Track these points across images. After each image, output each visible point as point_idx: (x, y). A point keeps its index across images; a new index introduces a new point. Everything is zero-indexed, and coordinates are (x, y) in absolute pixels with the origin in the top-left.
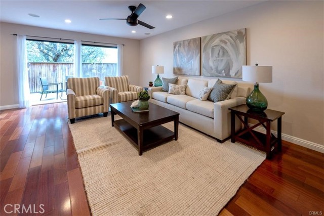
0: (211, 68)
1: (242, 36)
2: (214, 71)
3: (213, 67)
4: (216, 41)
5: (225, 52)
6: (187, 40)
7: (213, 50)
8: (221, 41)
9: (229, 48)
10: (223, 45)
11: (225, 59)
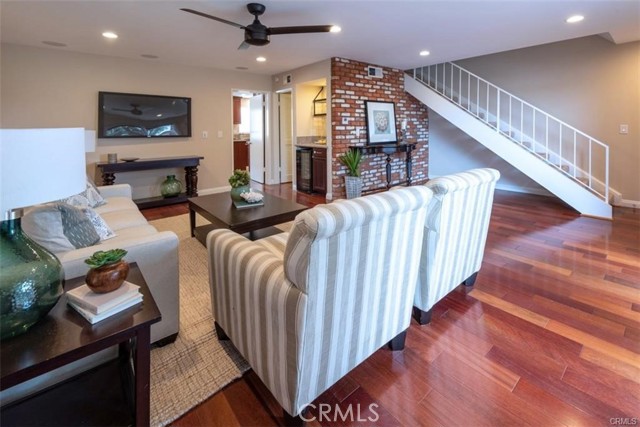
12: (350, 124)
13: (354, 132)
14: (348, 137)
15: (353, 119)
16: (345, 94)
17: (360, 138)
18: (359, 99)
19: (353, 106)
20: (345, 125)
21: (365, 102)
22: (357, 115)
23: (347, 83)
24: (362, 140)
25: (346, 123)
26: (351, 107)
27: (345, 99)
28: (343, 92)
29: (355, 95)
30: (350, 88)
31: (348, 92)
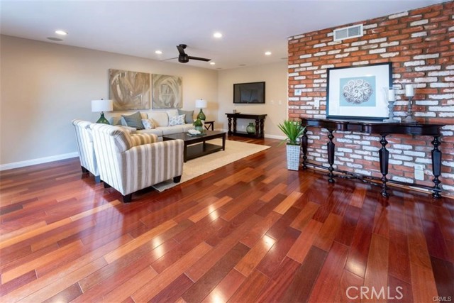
0: (161, 102)
1: (180, 81)
2: (163, 104)
3: (163, 101)
4: (165, 81)
5: (171, 90)
6: (134, 73)
7: (162, 87)
8: (168, 81)
9: (173, 87)
10: (170, 85)
11: (171, 95)
12: (306, 95)
13: (311, 103)
14: (302, 108)
15: (310, 90)
16: (300, 67)
17: (320, 109)
18: (319, 69)
19: (310, 77)
20: (299, 97)
21: (328, 70)
22: (315, 86)
23: (301, 57)
24: (322, 112)
25: (300, 94)
26: (307, 78)
27: (300, 72)
28: (297, 66)
29: (313, 66)
30: (305, 61)
31: (302, 65)
